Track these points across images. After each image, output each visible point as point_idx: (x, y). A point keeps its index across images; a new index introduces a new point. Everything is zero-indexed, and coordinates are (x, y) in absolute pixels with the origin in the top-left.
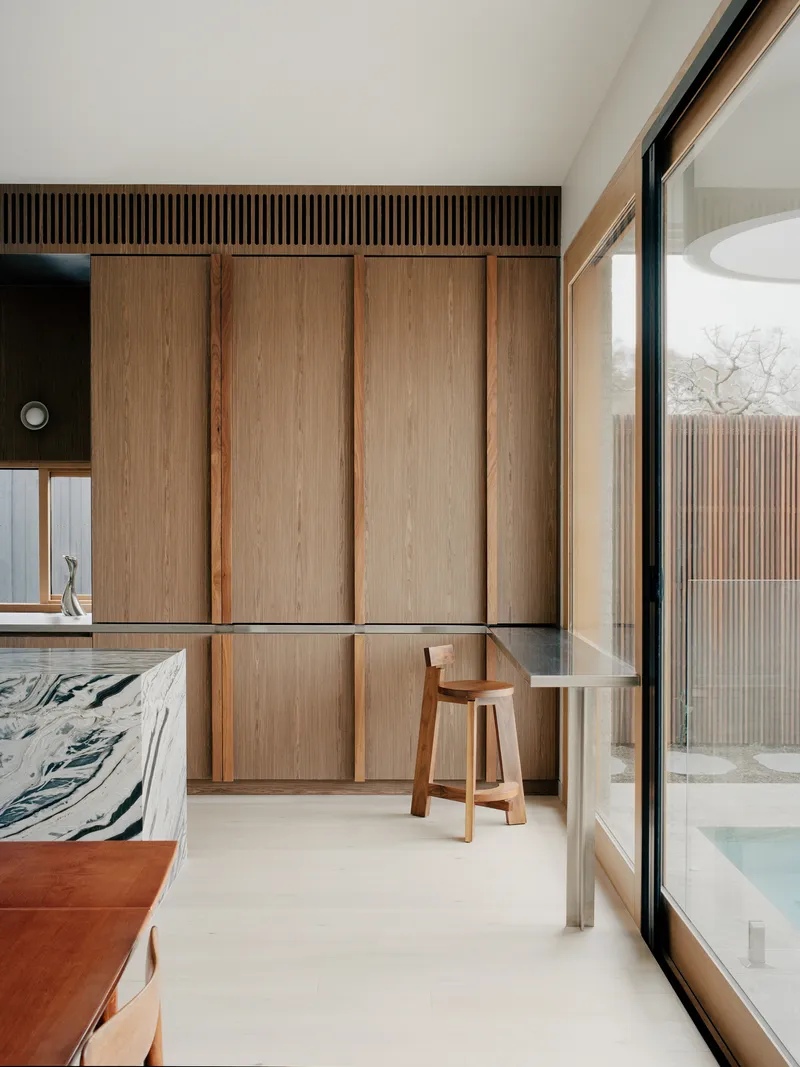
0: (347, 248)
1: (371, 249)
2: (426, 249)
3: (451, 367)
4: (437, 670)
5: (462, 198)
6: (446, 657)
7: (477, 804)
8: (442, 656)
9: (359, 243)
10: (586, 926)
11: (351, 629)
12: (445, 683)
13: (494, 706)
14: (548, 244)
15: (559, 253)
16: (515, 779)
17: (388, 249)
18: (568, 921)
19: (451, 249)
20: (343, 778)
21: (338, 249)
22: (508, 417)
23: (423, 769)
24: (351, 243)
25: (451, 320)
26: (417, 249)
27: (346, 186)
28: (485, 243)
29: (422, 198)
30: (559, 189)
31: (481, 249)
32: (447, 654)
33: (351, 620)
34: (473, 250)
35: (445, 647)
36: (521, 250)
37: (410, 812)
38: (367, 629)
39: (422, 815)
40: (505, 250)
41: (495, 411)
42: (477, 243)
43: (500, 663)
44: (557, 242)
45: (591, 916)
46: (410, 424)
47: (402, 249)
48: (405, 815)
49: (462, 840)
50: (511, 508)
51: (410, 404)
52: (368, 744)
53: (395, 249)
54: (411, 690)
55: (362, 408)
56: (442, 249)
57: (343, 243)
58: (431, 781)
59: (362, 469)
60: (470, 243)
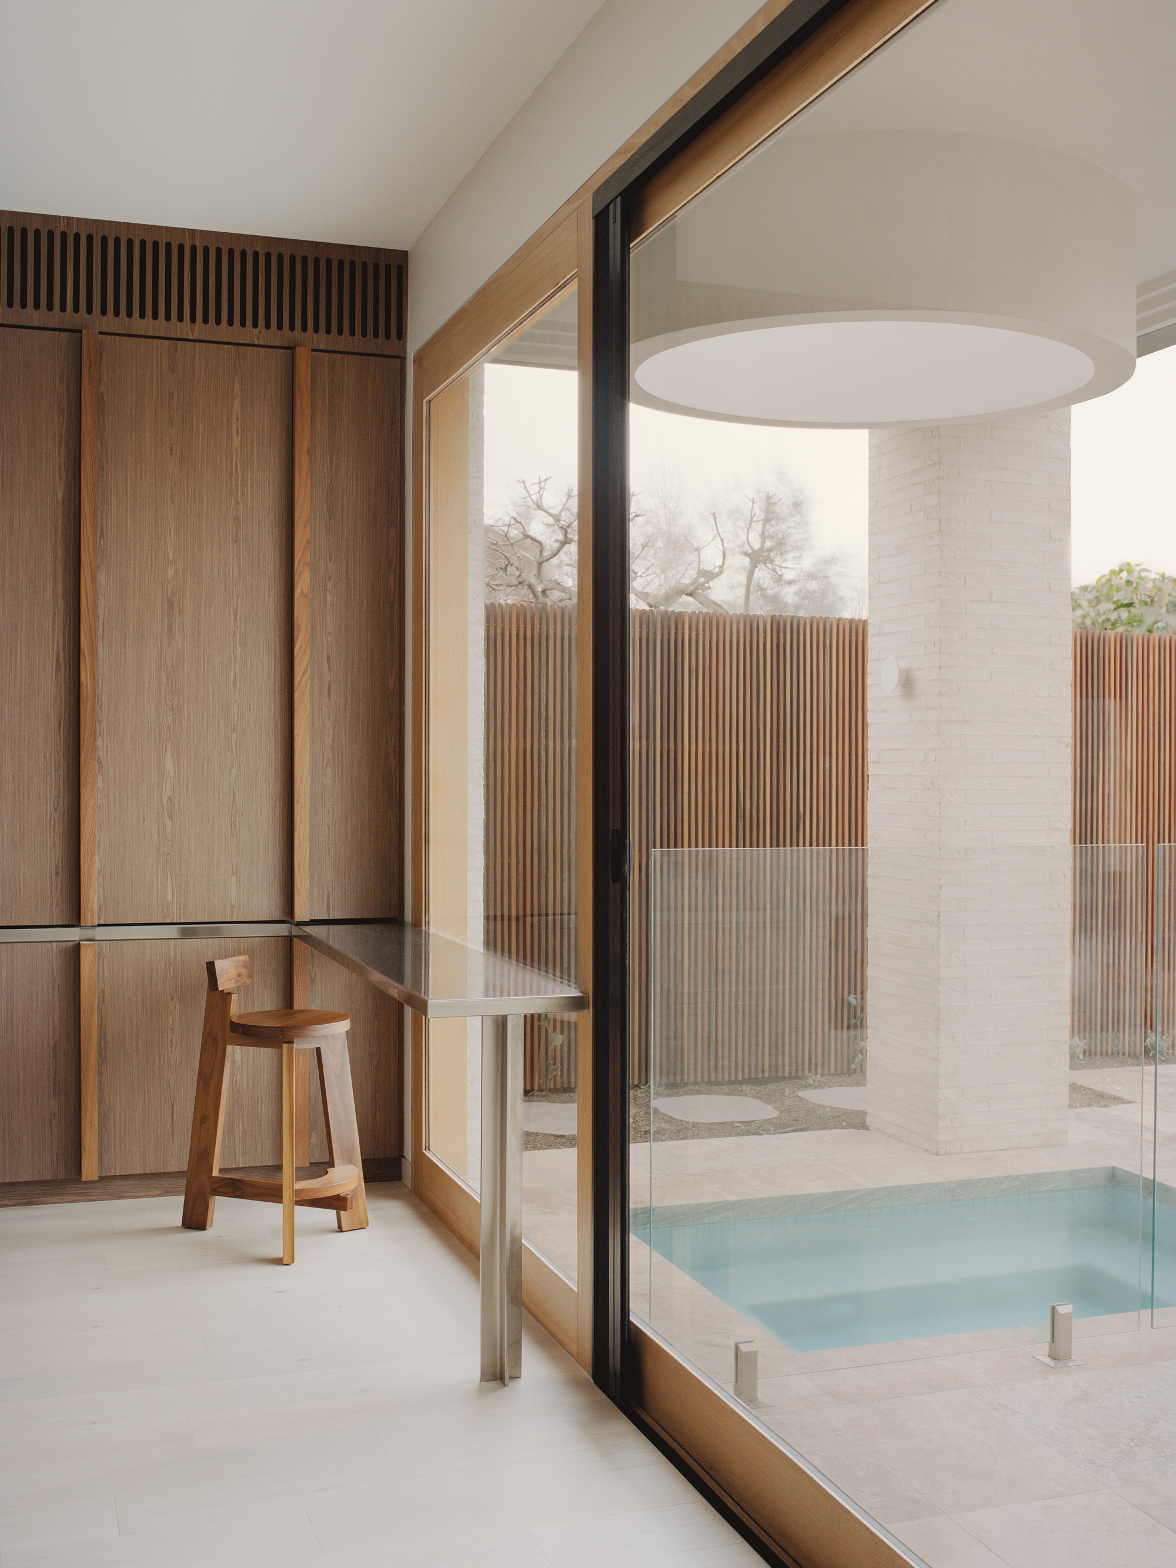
0: (68, 318)
1: (110, 322)
2: (199, 330)
3: (237, 519)
4: (226, 996)
5: (256, 254)
6: (239, 975)
7: (299, 1203)
8: (233, 972)
9: (89, 311)
10: (512, 1378)
11: (73, 934)
12: (240, 1016)
13: (318, 1050)
14: (388, 336)
15: (405, 352)
16: (350, 1161)
17: (138, 325)
18: (483, 1374)
19: (238, 333)
20: (62, 1176)
21: (55, 318)
22: (325, 600)
23: (202, 1154)
24: (76, 309)
25: (237, 442)
26: (183, 329)
27: (69, 219)
28: (292, 328)
29: (194, 248)
30: (404, 255)
31: (285, 336)
32: (242, 970)
33: (75, 919)
34: (273, 336)
35: (237, 958)
36: (345, 342)
37: (180, 1224)
38: (101, 933)
39: (201, 1226)
40: (322, 340)
41: (306, 589)
42: (280, 327)
43: (313, 980)
44: (401, 335)
45: (517, 1361)
46: (171, 605)
47: (160, 326)
48: (172, 1230)
49: (279, 1261)
50: (329, 741)
51: (170, 573)
52: (103, 1117)
53: (148, 326)
54: (173, 1029)
55: (94, 578)
56: (223, 332)
57: (63, 308)
58: (215, 1173)
59: (94, 678)
60: (268, 326)
